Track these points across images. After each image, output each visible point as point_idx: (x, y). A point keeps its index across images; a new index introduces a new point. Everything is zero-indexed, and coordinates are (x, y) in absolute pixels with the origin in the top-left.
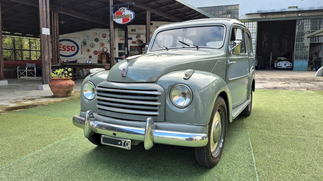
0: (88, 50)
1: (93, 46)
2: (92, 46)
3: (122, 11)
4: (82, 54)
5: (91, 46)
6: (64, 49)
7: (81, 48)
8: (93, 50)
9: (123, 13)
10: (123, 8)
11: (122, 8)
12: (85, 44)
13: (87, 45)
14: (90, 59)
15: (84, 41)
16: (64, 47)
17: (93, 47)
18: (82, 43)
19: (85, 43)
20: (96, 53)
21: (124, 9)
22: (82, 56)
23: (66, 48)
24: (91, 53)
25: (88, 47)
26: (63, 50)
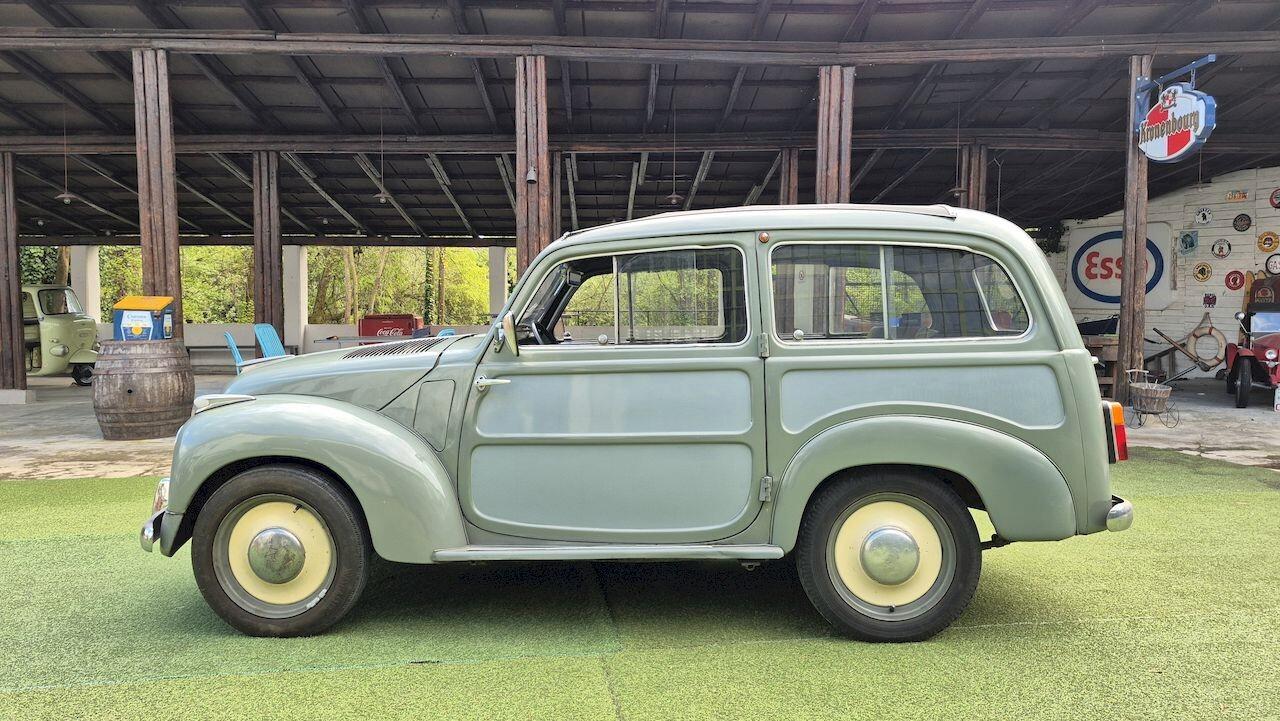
0: (1202, 272)
1: (1226, 247)
2: (1221, 251)
3: (1167, 104)
4: (1174, 288)
5: (1216, 251)
6: (1105, 272)
7: (1174, 262)
8: (1221, 269)
9: (1170, 111)
10: (1172, 88)
11: (1169, 92)
12: (1192, 245)
13: (1199, 250)
14: (1208, 310)
15: (1187, 231)
16: (1107, 264)
17: (1223, 256)
18: (1179, 241)
19: (1189, 242)
20: (1235, 280)
21: (1175, 93)
22: (1174, 296)
23: (1113, 266)
24: (1216, 285)
25: (1202, 255)
26: (1103, 276)
